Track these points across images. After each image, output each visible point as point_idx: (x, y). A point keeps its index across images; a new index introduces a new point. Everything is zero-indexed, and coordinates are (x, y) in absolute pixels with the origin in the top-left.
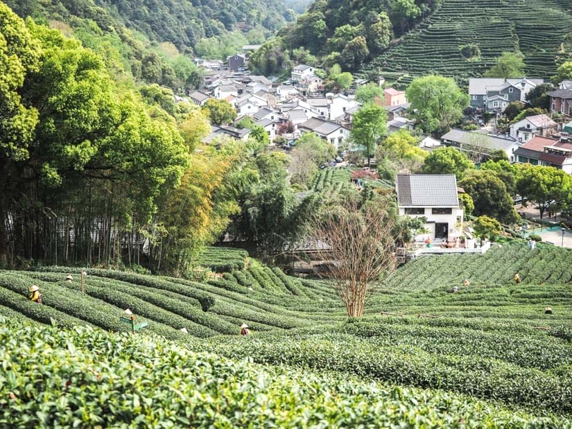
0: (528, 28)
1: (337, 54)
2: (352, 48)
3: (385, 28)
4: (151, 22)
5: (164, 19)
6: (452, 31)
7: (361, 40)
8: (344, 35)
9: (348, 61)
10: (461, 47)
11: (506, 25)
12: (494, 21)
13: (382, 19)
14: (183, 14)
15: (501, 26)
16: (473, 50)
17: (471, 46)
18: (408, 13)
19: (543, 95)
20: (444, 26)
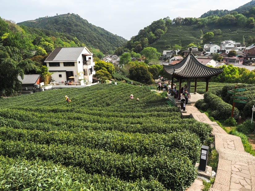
0: (184, 41)
1: (134, 48)
2: (137, 47)
3: (146, 42)
4: (98, 47)
5: (102, 46)
6: (164, 42)
7: (140, 45)
8: (136, 44)
9: (136, 50)
10: (166, 46)
11: (179, 41)
12: (175, 39)
13: (146, 39)
14: (107, 45)
15: (177, 41)
16: (169, 46)
17: (168, 45)
18: (153, 38)
19: (182, 52)
20: (162, 41)
